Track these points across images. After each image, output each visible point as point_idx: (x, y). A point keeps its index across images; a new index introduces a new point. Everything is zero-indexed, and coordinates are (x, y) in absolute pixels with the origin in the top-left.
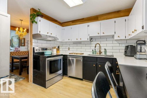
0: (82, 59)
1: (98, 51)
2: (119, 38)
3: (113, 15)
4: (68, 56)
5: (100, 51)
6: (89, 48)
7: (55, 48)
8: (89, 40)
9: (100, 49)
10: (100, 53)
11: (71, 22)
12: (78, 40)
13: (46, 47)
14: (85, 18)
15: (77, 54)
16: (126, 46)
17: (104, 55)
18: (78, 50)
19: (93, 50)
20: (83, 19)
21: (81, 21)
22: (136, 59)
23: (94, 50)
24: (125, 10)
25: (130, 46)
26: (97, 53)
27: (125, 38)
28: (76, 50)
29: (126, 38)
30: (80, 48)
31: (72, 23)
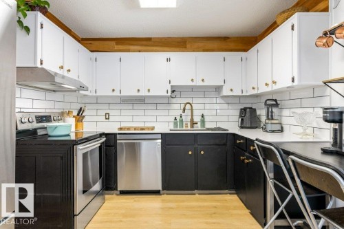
0: (160, 141)
1: (187, 119)
2: (231, 93)
3: (215, 44)
4: (118, 137)
5: (192, 120)
6: (166, 113)
7: (69, 113)
8: (169, 94)
9: (192, 116)
10: (193, 123)
11: (113, 43)
12: (140, 94)
13: (44, 111)
14: (154, 38)
15: (142, 129)
16: (241, 109)
17: (200, 128)
18: (136, 119)
19: (176, 119)
20: (149, 39)
21: (144, 43)
22: (267, 131)
23: (178, 118)
24: (237, 38)
25: (249, 108)
26: (184, 125)
27: (241, 94)
28: (130, 118)
29: (243, 94)
30: (142, 113)
31: (117, 44)
